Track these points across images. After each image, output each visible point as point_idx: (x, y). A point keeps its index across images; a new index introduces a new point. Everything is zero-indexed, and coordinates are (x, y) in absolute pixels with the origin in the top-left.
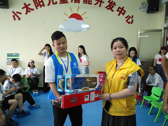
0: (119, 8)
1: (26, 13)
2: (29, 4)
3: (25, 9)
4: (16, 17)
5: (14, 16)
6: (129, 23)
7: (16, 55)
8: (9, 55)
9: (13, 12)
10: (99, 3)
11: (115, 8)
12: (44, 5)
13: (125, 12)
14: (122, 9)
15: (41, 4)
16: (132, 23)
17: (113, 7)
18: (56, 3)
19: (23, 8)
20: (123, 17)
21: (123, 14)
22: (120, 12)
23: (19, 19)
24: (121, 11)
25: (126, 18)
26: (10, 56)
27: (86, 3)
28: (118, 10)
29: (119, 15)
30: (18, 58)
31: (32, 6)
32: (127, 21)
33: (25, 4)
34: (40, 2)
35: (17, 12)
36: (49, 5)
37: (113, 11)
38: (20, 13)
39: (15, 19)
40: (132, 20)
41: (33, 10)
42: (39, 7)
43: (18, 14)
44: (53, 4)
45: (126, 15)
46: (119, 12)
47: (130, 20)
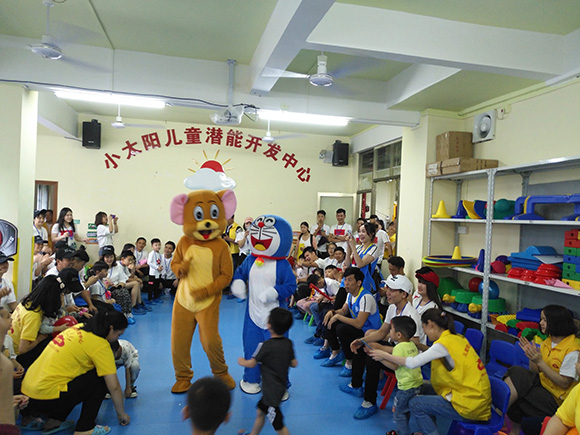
0: (287, 155)
1: (129, 158)
2: (136, 143)
3: (128, 150)
4: (110, 162)
5: (106, 161)
6: (303, 180)
9: (107, 155)
10: (253, 145)
11: (280, 156)
12: (159, 145)
13: (296, 161)
14: (292, 157)
15: (155, 143)
16: (307, 180)
17: (276, 152)
18: (181, 142)
19: (124, 149)
20: (292, 171)
21: (293, 165)
22: (289, 162)
23: (116, 166)
24: (290, 160)
25: (298, 171)
27: (231, 145)
28: (284, 159)
29: (286, 167)
31: (140, 146)
32: (299, 176)
33: (127, 142)
34: (152, 140)
35: (113, 156)
36: (167, 145)
37: (276, 159)
38: (119, 157)
39: (108, 167)
40: (309, 176)
41: (140, 152)
42: (151, 148)
43: (114, 159)
44: (176, 143)
45: (298, 167)
46: (286, 162)
47: (305, 176)
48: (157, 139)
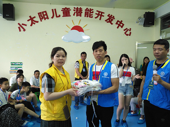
0: (118, 21)
1: (31, 25)
2: (35, 17)
3: (30, 21)
4: (21, 28)
5: (19, 28)
6: (127, 35)
7: (19, 64)
8: (13, 63)
9: (19, 24)
10: (99, 16)
11: (114, 22)
12: (48, 18)
13: (123, 25)
14: (121, 22)
15: (46, 17)
16: (130, 35)
17: (112, 20)
18: (60, 16)
19: (28, 21)
20: (121, 30)
21: (122, 27)
22: (119, 25)
23: (24, 30)
24: (120, 24)
25: (124, 30)
26: (14, 65)
27: (87, 17)
28: (117, 23)
29: (118, 28)
30: (22, 67)
31: (37, 19)
32: (125, 33)
33: (30, 17)
34: (44, 15)
35: (23, 24)
36: (52, 18)
37: (112, 24)
38: (26, 25)
39: (20, 31)
40: (130, 33)
41: (37, 22)
42: (43, 20)
43: (23, 26)
44: (57, 17)
45: (124, 28)
46: (117, 25)
47: (128, 33)
48: (46, 15)
